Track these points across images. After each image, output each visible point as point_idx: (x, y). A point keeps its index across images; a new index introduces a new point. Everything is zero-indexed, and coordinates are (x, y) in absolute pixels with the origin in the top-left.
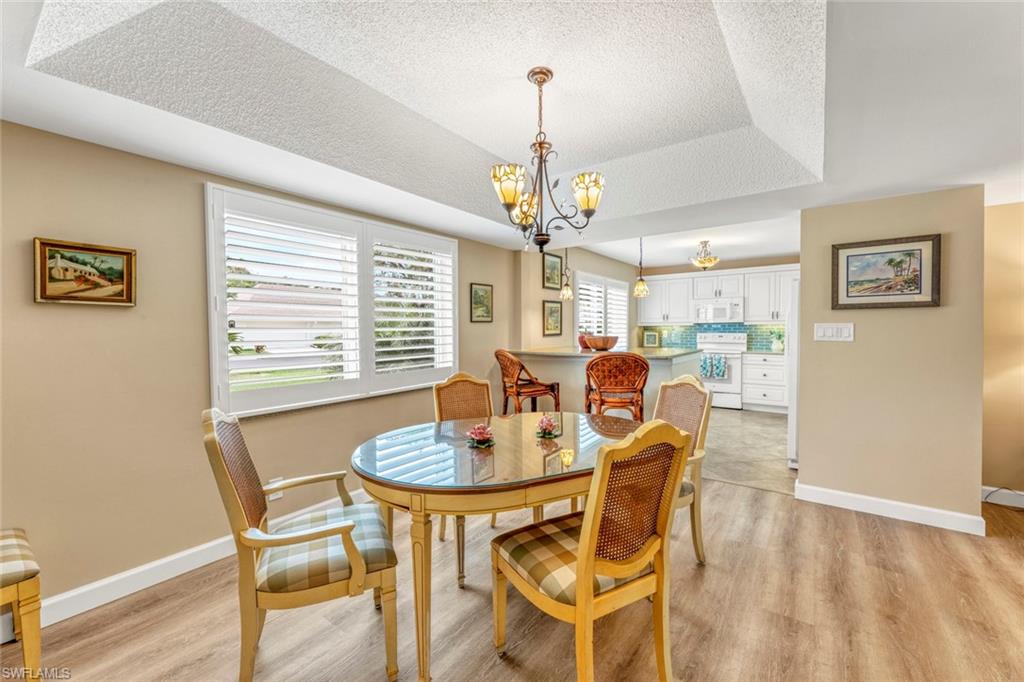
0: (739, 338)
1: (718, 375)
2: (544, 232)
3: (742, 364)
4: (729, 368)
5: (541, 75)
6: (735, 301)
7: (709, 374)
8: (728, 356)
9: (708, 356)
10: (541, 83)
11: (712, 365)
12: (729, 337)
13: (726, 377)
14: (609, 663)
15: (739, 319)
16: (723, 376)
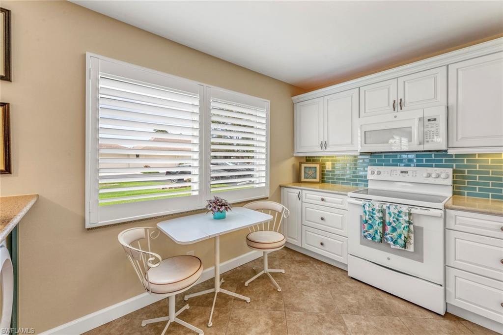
0: (438, 176)
1: (395, 242)
3: (445, 229)
4: (418, 231)
6: (429, 114)
7: (378, 237)
8: (413, 211)
9: (377, 206)
11: (384, 223)
12: (419, 174)
13: (411, 248)
15: (438, 142)
16: (405, 246)
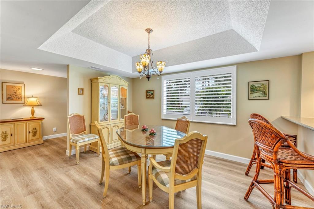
2: (149, 75)
5: (149, 31)
10: (149, 33)
14: (121, 189)
